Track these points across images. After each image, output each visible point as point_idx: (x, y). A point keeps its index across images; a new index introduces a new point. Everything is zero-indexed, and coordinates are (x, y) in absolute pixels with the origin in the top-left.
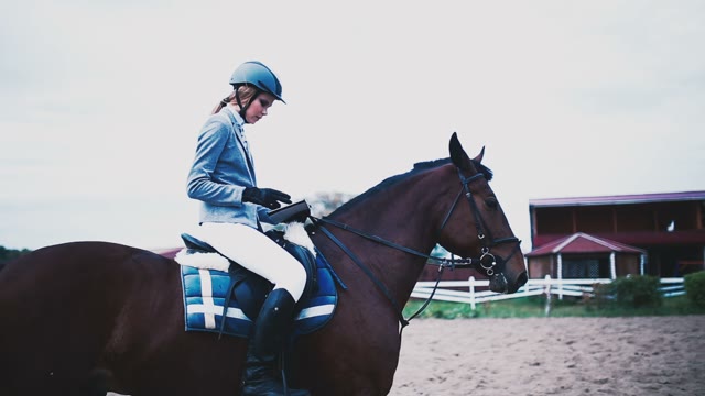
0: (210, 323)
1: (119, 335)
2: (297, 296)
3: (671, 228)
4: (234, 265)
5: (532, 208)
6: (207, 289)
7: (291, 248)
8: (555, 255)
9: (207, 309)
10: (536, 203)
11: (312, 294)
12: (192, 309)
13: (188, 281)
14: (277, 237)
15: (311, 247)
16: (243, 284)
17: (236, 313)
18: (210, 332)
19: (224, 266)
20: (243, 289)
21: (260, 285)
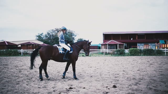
0: (62, 53)
1: (53, 54)
2: (69, 51)
3: (132, 39)
4: (63, 48)
5: (103, 34)
6: (61, 49)
7: (68, 46)
8: (107, 44)
9: (61, 51)
10: (105, 33)
11: (71, 51)
12: (60, 51)
13: (59, 49)
14: (67, 45)
15: (70, 46)
16: (64, 49)
17: (64, 52)
18: (62, 54)
19: (62, 48)
20: (64, 50)
21: (66, 50)
